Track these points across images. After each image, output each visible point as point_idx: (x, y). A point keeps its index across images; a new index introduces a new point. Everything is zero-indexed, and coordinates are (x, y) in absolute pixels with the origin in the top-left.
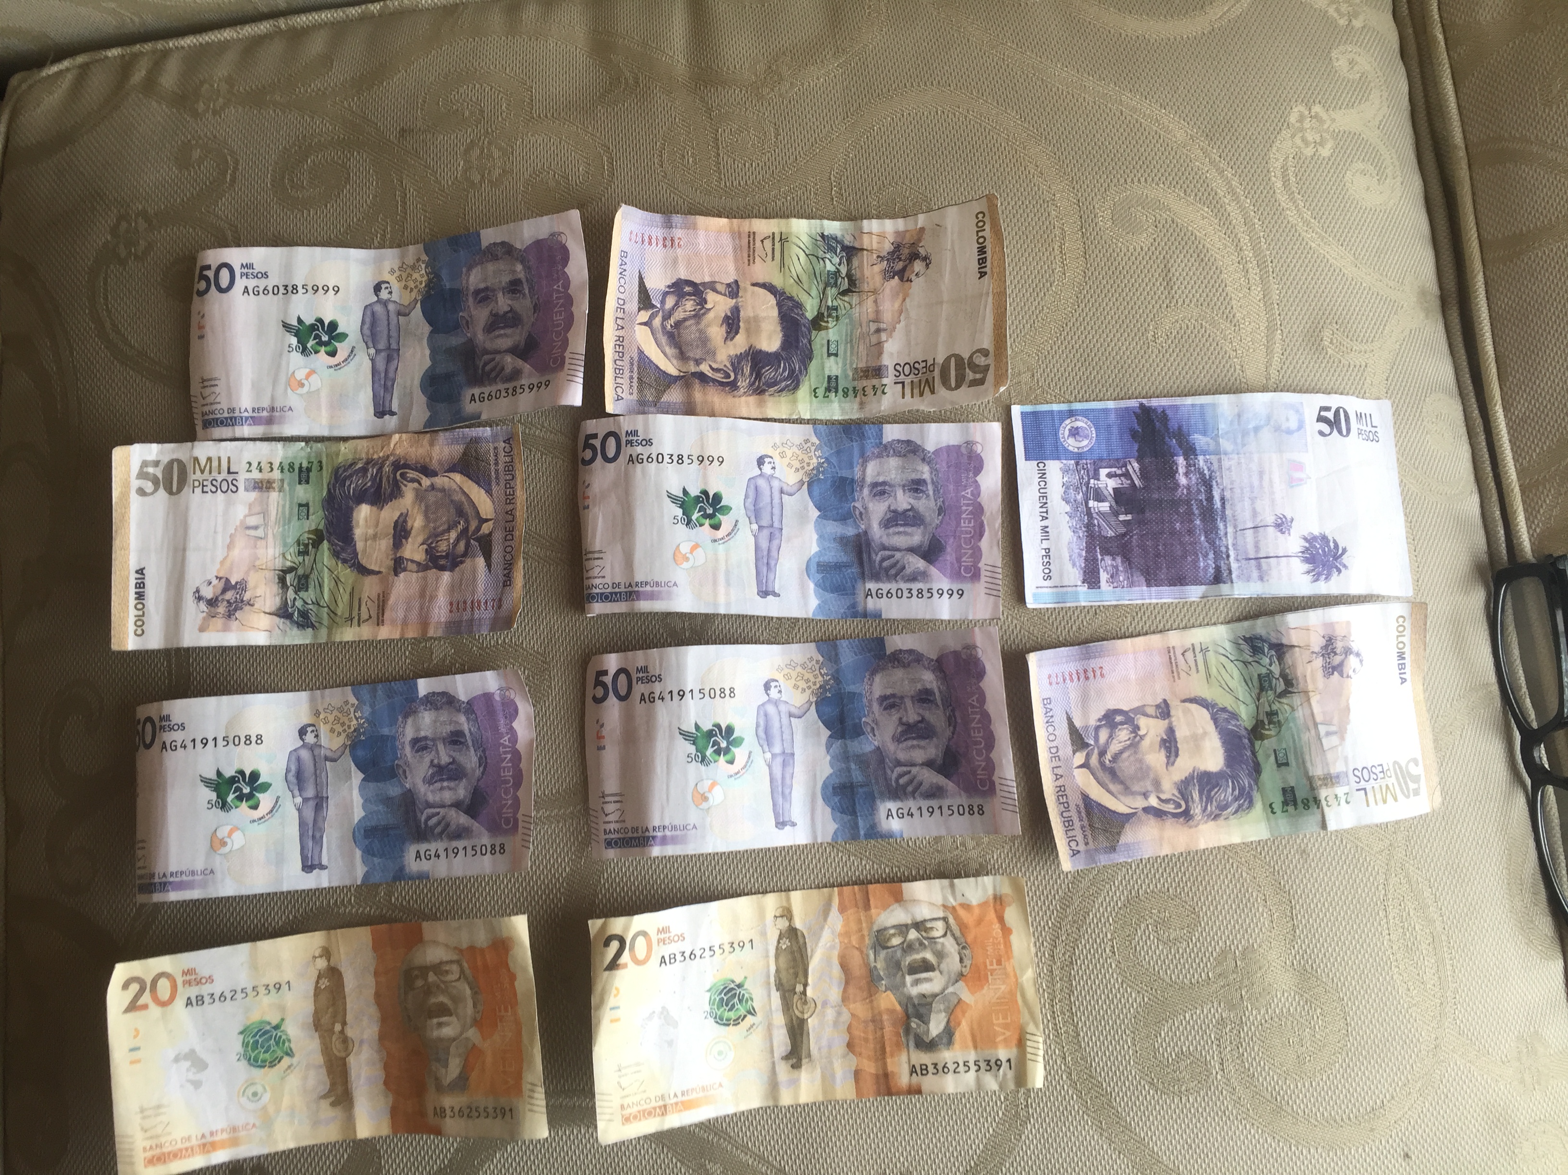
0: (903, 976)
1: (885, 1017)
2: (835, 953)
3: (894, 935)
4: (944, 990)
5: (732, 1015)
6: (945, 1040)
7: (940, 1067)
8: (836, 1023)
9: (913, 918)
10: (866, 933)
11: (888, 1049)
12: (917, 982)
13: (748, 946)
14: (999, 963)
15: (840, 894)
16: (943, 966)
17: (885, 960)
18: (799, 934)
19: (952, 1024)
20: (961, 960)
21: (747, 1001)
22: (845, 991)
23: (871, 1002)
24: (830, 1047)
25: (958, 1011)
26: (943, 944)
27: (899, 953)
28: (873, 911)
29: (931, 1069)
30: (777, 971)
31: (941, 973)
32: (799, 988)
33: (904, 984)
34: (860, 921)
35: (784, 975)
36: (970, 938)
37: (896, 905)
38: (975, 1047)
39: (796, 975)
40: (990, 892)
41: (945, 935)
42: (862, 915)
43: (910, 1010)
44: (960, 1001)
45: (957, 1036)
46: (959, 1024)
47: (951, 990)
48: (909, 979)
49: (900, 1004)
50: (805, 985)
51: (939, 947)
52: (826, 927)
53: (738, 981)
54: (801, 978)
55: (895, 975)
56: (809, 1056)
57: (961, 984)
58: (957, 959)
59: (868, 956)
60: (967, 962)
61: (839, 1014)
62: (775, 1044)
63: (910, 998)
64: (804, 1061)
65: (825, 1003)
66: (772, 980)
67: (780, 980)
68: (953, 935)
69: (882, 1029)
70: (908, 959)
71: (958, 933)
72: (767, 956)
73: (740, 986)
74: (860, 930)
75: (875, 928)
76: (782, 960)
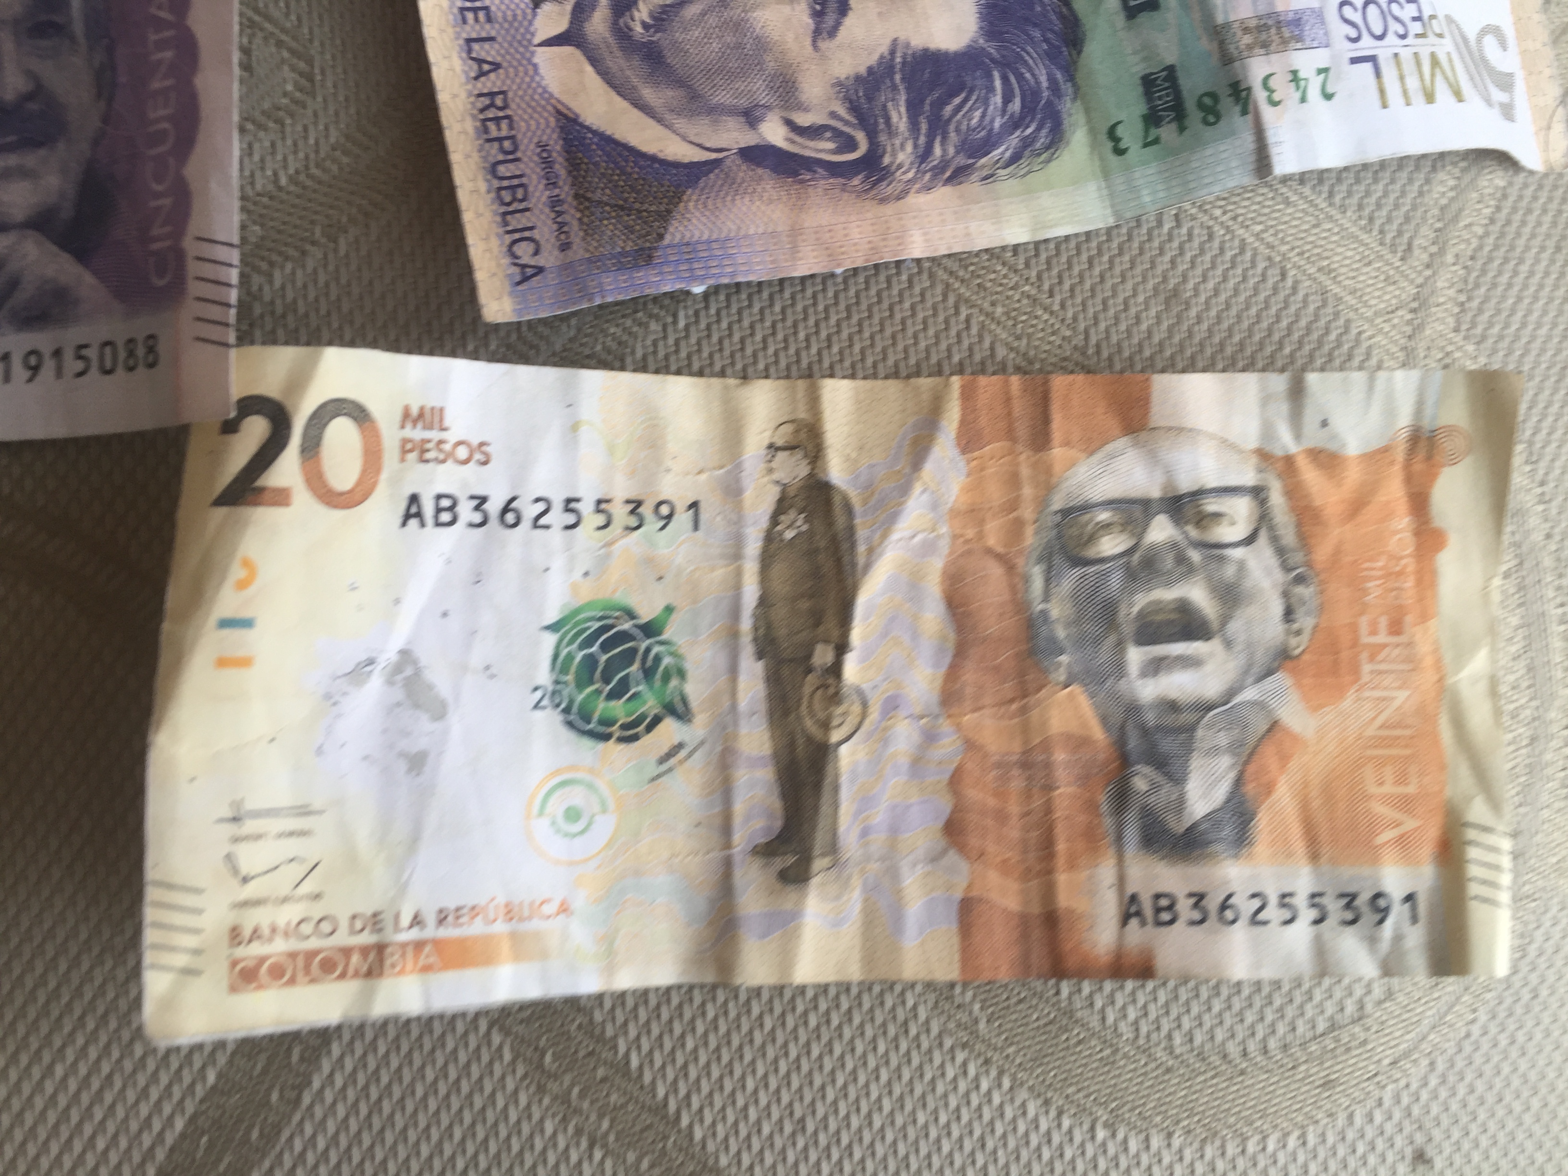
0: (1120, 647)
1: (1060, 756)
2: (936, 565)
3: (1106, 527)
4: (1231, 693)
5: (619, 709)
6: (1227, 831)
7: (1212, 904)
8: (917, 763)
9: (1169, 484)
10: (1027, 512)
11: (1061, 847)
12: (1155, 667)
13: (683, 518)
14: (1396, 628)
15: (968, 395)
16: (1235, 627)
17: (1075, 596)
18: (837, 500)
19: (1250, 788)
20: (1289, 614)
21: (666, 678)
22: (953, 673)
23: (1024, 711)
24: (894, 830)
25: (1269, 756)
26: (1241, 566)
27: (1116, 581)
28: (1057, 453)
29: (1184, 906)
30: (763, 602)
31: (1228, 644)
32: (823, 656)
33: (1119, 668)
34: (1013, 480)
35: (780, 613)
36: (1322, 553)
37: (1122, 443)
38: (1314, 857)
39: (817, 617)
40: (1404, 419)
41: (1250, 540)
42: (1025, 461)
43: (1133, 742)
44: (1274, 726)
45: (1262, 822)
46: (1269, 789)
47: (1249, 694)
48: (1135, 656)
49: (1104, 720)
50: (842, 648)
51: (1229, 571)
52: (918, 488)
53: (647, 613)
54: (830, 625)
55: (1097, 642)
56: (833, 848)
57: (1281, 680)
58: (1277, 608)
59: (1027, 579)
60: (1306, 622)
61: (930, 737)
62: (739, 808)
63: (1133, 709)
64: (819, 864)
65: (892, 706)
66: (746, 624)
67: (769, 627)
68: (1275, 539)
69: (1049, 788)
70: (1141, 600)
71: (1289, 537)
72: (736, 556)
73: (650, 629)
74: (1013, 505)
75: (1058, 503)
76: (779, 570)
